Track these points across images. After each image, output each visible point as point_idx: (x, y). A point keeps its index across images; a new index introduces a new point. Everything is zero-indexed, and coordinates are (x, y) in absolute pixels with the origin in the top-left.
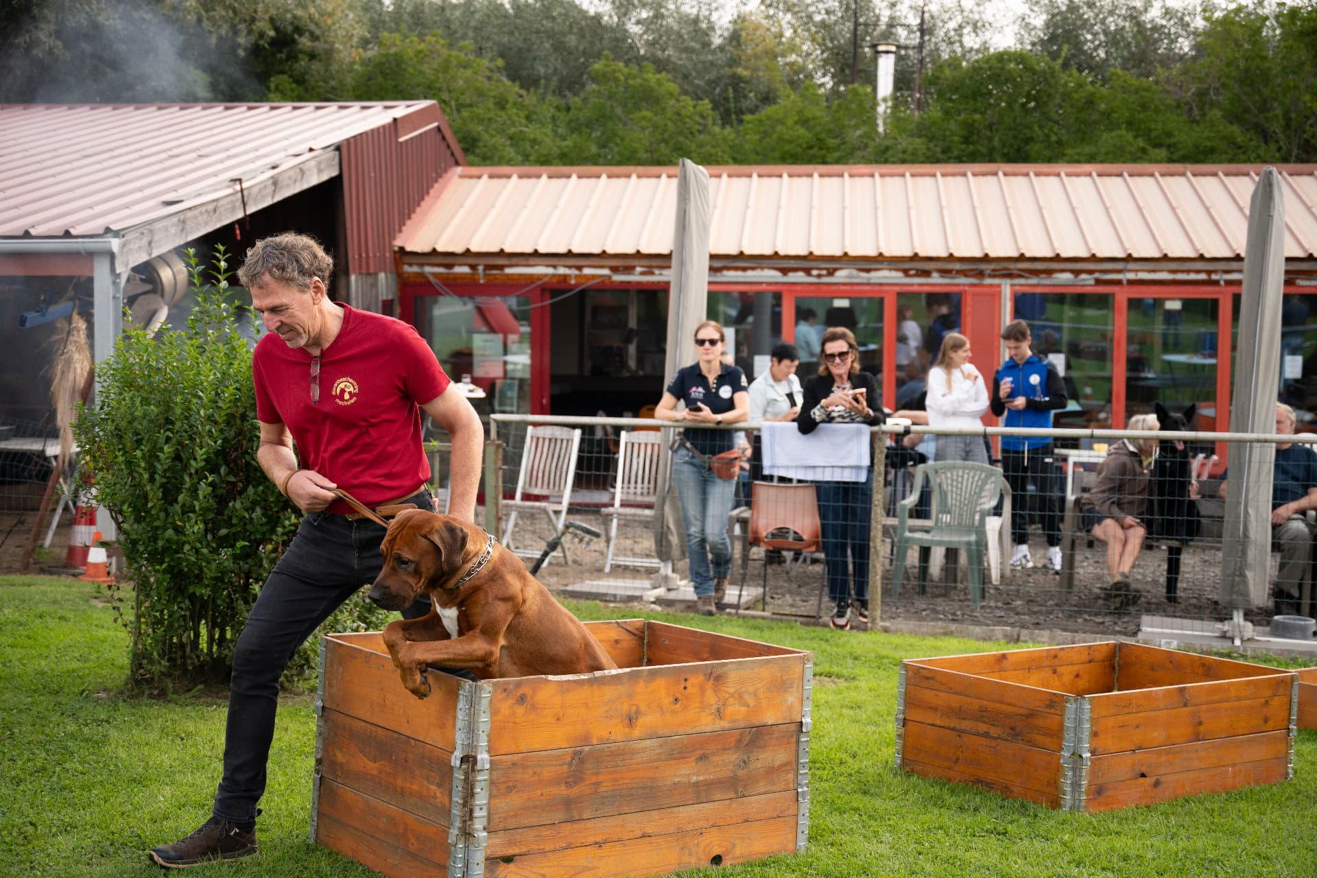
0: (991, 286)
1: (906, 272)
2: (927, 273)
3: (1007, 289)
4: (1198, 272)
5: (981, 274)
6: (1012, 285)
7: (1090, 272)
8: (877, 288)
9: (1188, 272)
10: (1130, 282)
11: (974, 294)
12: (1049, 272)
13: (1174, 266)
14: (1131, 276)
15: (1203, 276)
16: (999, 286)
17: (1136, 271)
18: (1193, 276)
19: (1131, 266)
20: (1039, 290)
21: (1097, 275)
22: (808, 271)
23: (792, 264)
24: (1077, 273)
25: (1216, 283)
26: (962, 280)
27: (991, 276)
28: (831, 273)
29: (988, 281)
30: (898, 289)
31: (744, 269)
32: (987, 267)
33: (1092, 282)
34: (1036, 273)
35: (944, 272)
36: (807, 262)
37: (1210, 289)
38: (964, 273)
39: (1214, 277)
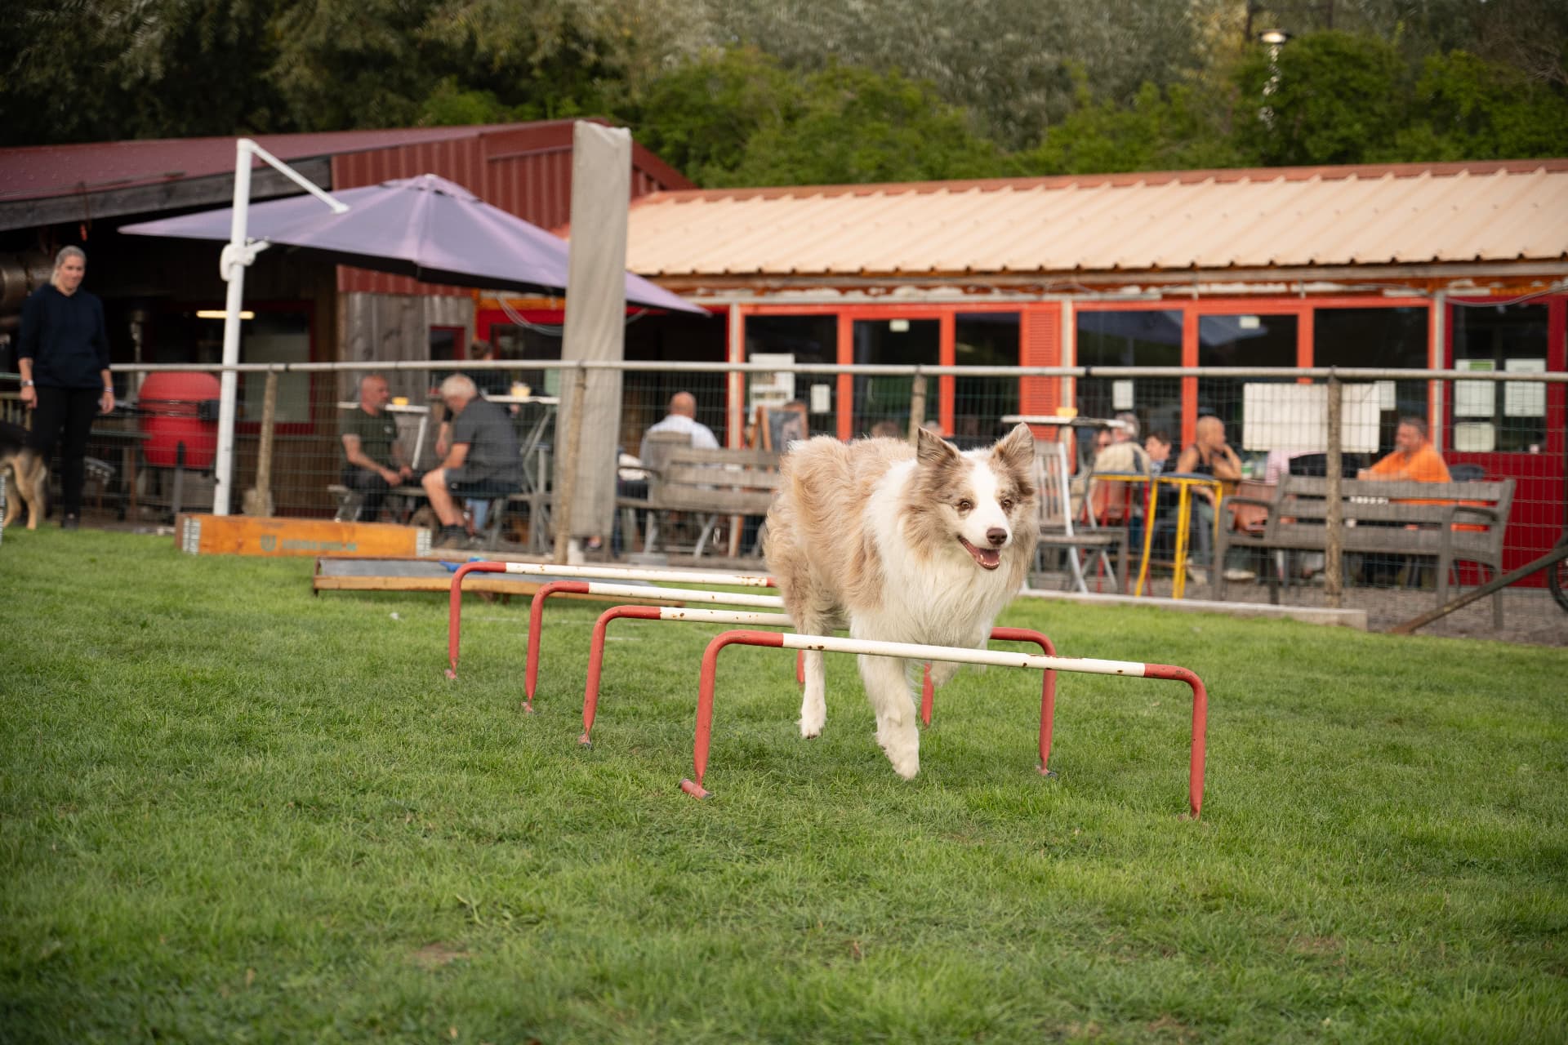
0: (1051, 303)
1: (965, 289)
2: (985, 290)
3: (1068, 306)
4: (1276, 282)
5: (1040, 290)
6: (1074, 302)
7: (1159, 285)
8: (934, 308)
9: (1265, 282)
10: (1203, 297)
11: (1032, 313)
12: (1116, 286)
13: (1248, 276)
14: (1203, 289)
15: (1282, 288)
16: (1059, 303)
17: (1209, 283)
18: (1271, 288)
19: (1202, 276)
20: (1102, 307)
21: (1167, 290)
22: (865, 290)
23: (847, 282)
24: (1144, 286)
25: (1296, 295)
26: (1020, 297)
27: (1052, 291)
28: (889, 290)
29: (1048, 297)
30: (955, 308)
31: (803, 289)
32: (1048, 282)
33: (1158, 297)
34: (1101, 288)
35: (1005, 288)
36: (861, 279)
37: (1288, 302)
38: (1023, 289)
39: (1295, 288)
